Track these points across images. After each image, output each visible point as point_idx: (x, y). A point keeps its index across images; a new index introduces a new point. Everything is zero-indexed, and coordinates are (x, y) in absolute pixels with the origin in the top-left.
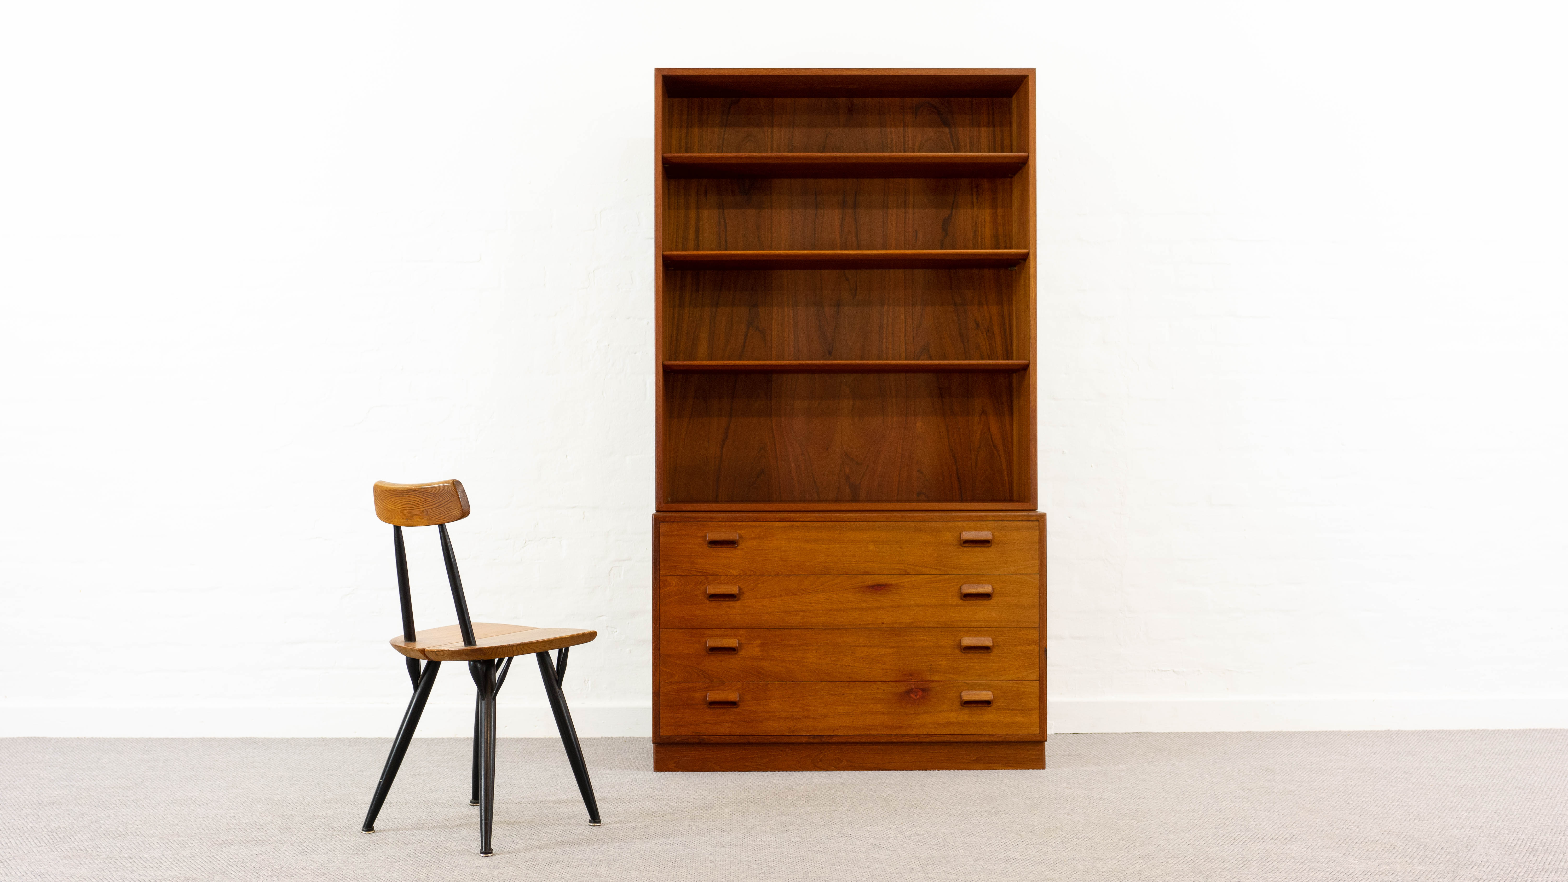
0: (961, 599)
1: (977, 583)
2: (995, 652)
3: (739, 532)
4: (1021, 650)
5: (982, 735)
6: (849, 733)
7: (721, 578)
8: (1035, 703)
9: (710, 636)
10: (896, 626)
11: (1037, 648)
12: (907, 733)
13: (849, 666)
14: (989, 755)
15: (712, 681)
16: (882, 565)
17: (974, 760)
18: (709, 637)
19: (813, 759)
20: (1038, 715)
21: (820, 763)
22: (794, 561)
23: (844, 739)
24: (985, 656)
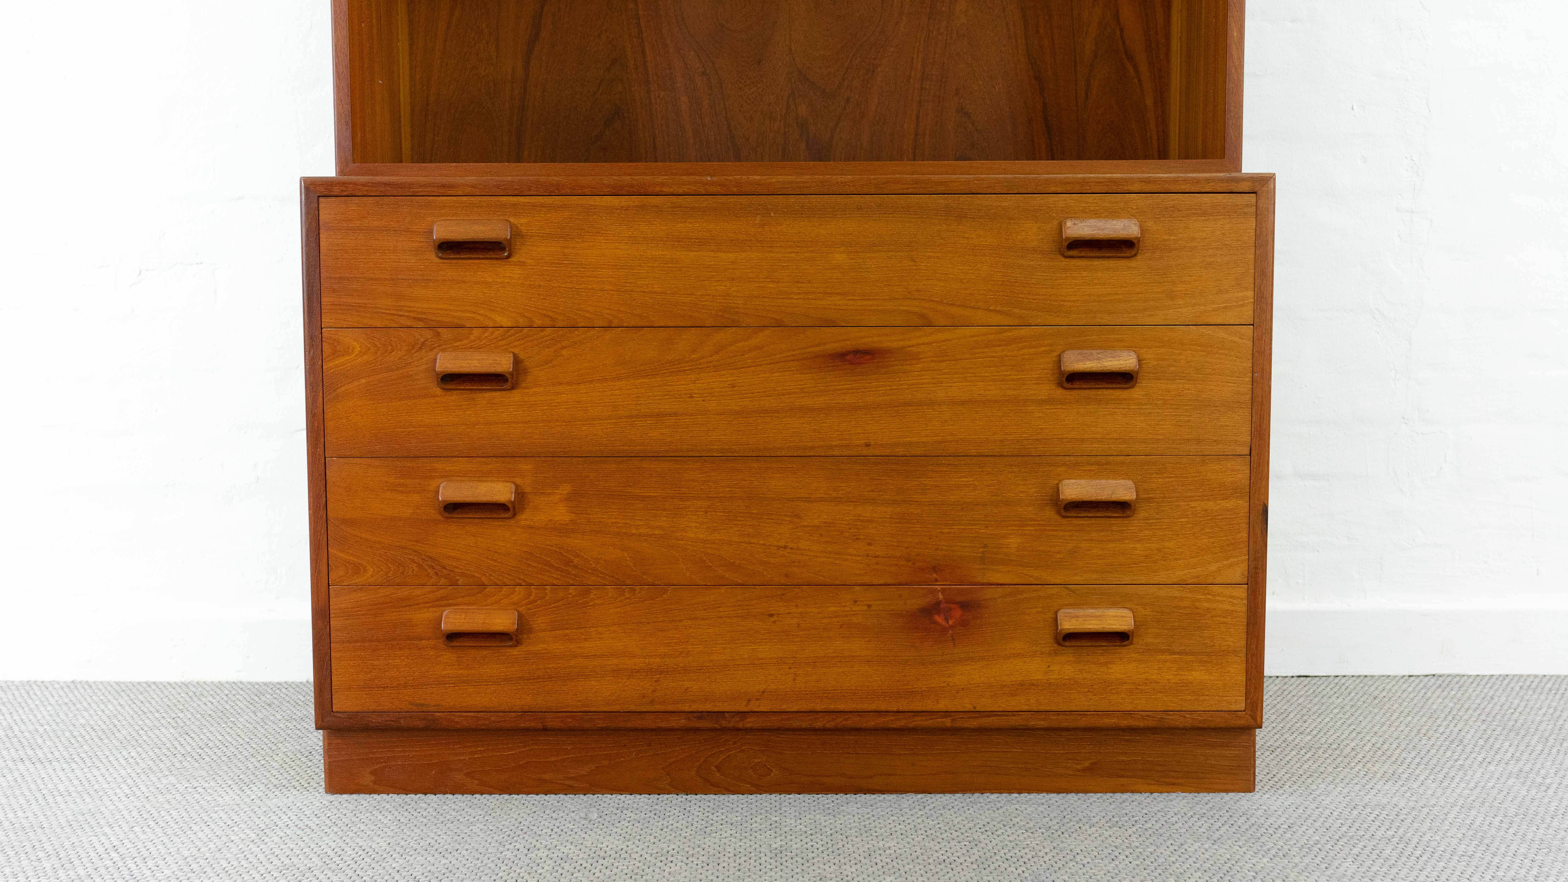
0: (1061, 385)
1: (1100, 348)
2: (1142, 514)
3: (512, 220)
4: (1206, 510)
5: (1106, 713)
6: (785, 707)
7: (470, 334)
8: (1237, 639)
9: (447, 476)
10: (900, 451)
11: (1242, 504)
12: (924, 709)
13: (785, 547)
14: (1122, 758)
15: (454, 584)
16: (865, 303)
17: (1084, 770)
18: (445, 477)
19: (700, 766)
20: (1244, 666)
21: (718, 774)
22: (650, 292)
23: (774, 722)
24: (1116, 524)
